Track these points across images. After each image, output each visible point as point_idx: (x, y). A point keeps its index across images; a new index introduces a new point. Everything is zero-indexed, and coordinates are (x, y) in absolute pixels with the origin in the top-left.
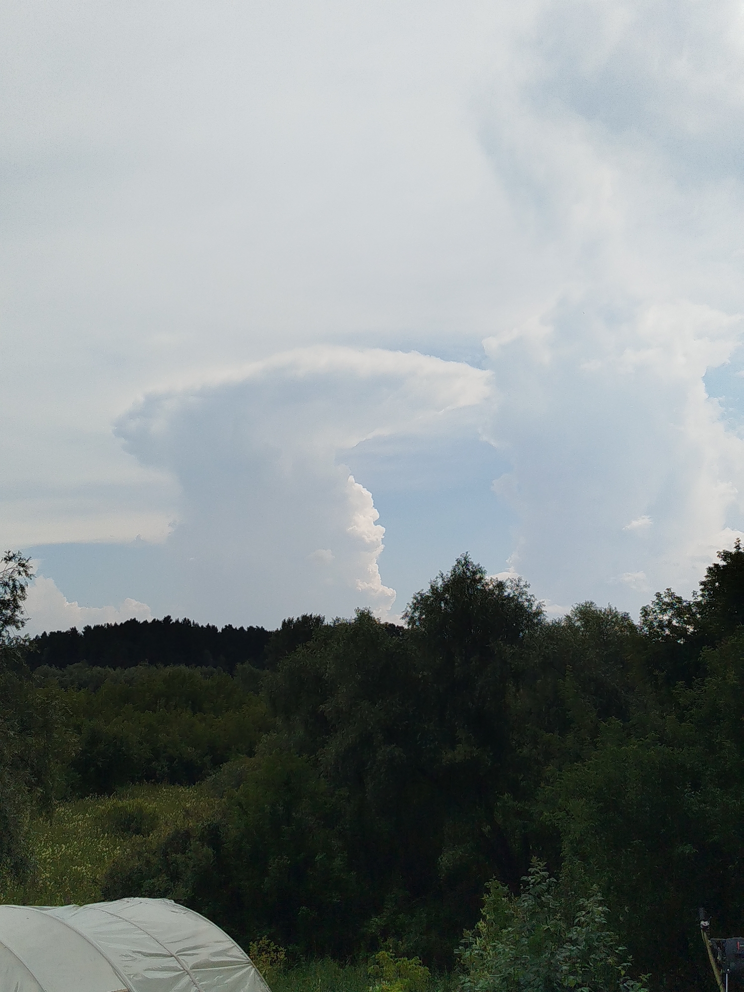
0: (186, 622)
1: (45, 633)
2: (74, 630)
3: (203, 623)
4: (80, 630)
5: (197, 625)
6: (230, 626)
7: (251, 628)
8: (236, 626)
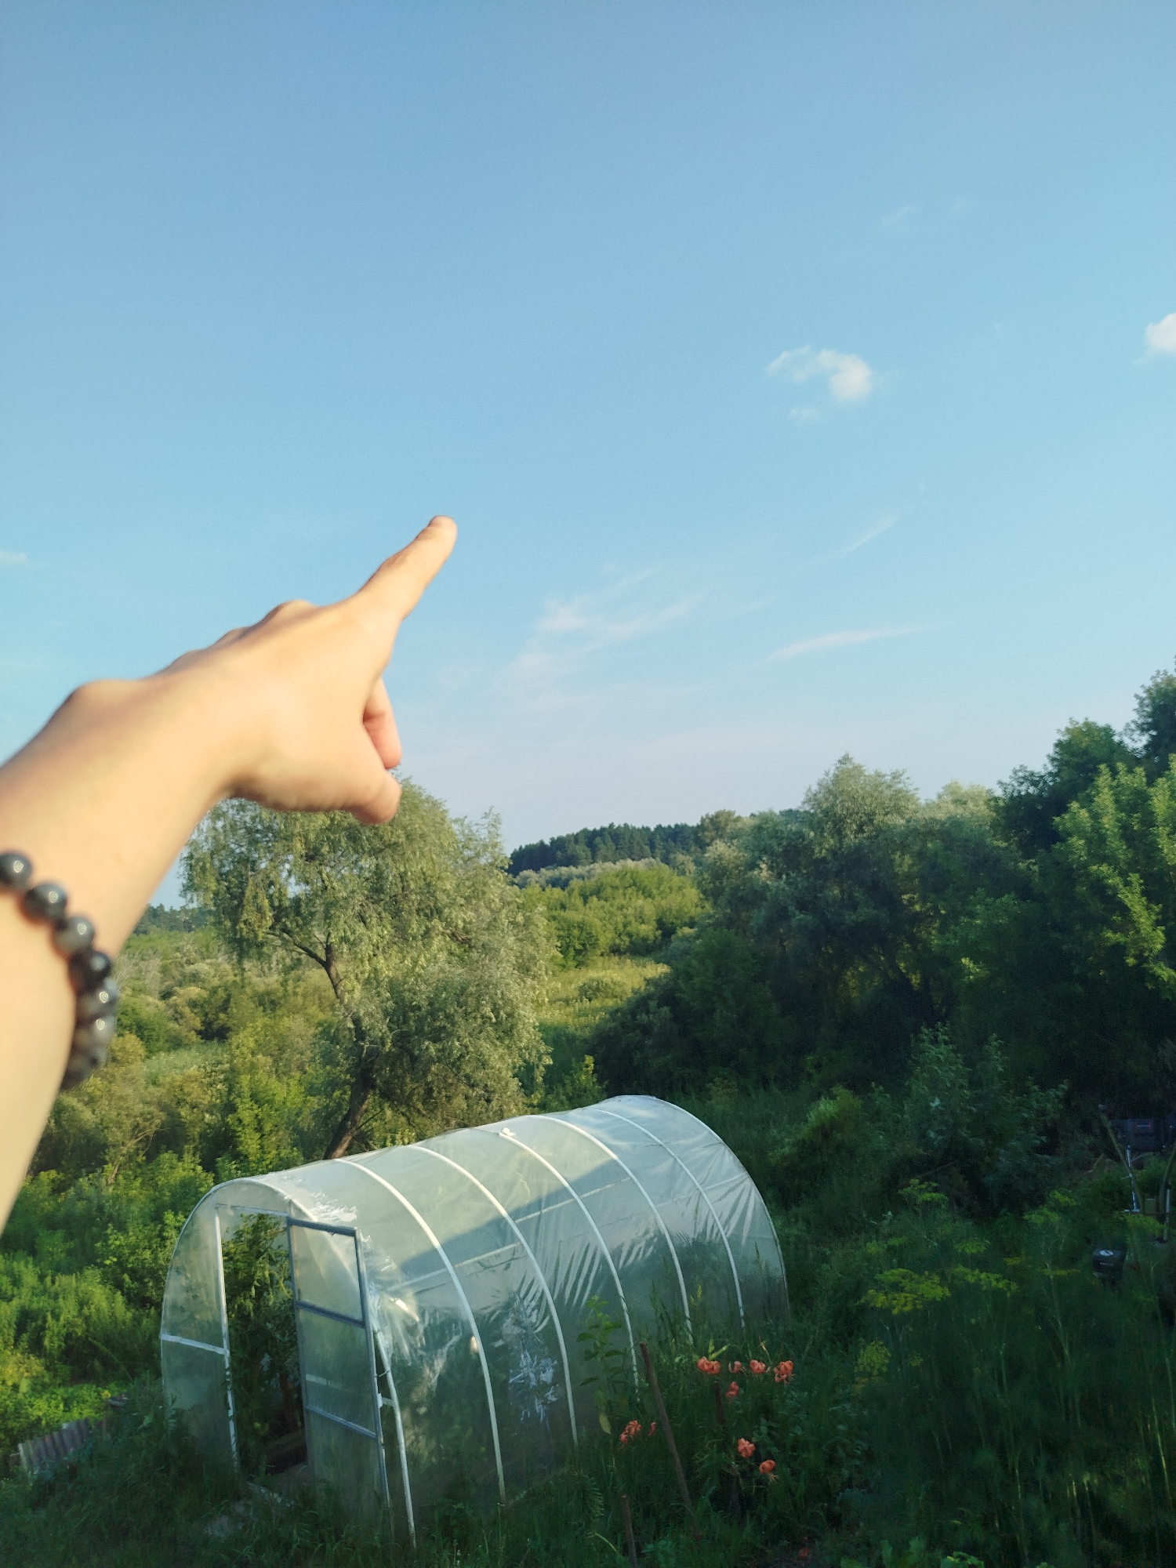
0: (626, 825)
1: (521, 847)
2: (542, 843)
3: (638, 826)
4: (547, 842)
5: (634, 828)
6: (660, 826)
7: (677, 826)
8: (665, 825)
